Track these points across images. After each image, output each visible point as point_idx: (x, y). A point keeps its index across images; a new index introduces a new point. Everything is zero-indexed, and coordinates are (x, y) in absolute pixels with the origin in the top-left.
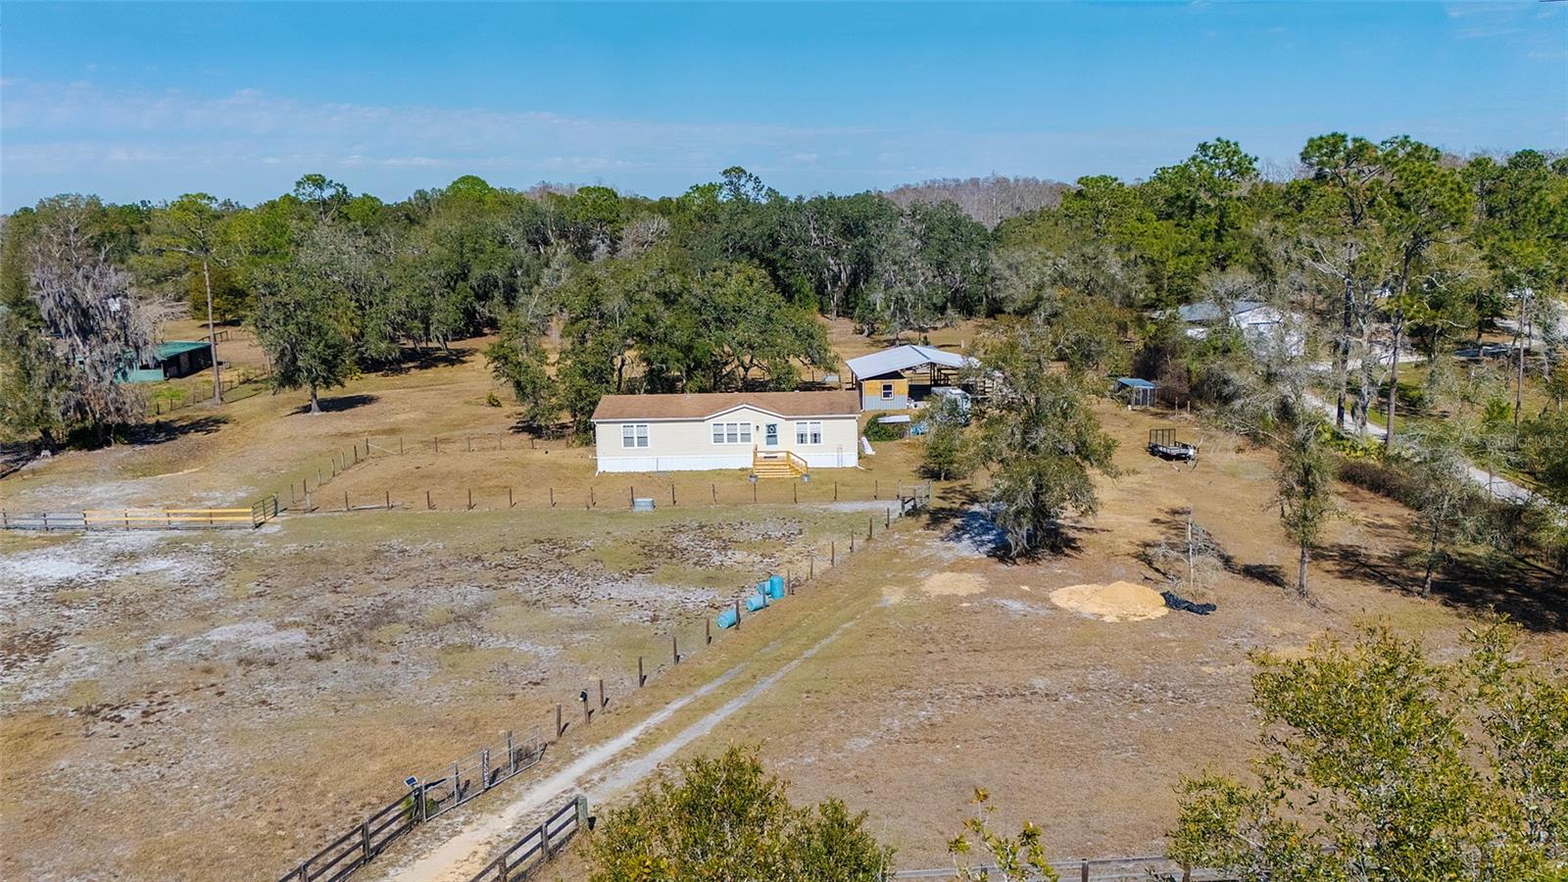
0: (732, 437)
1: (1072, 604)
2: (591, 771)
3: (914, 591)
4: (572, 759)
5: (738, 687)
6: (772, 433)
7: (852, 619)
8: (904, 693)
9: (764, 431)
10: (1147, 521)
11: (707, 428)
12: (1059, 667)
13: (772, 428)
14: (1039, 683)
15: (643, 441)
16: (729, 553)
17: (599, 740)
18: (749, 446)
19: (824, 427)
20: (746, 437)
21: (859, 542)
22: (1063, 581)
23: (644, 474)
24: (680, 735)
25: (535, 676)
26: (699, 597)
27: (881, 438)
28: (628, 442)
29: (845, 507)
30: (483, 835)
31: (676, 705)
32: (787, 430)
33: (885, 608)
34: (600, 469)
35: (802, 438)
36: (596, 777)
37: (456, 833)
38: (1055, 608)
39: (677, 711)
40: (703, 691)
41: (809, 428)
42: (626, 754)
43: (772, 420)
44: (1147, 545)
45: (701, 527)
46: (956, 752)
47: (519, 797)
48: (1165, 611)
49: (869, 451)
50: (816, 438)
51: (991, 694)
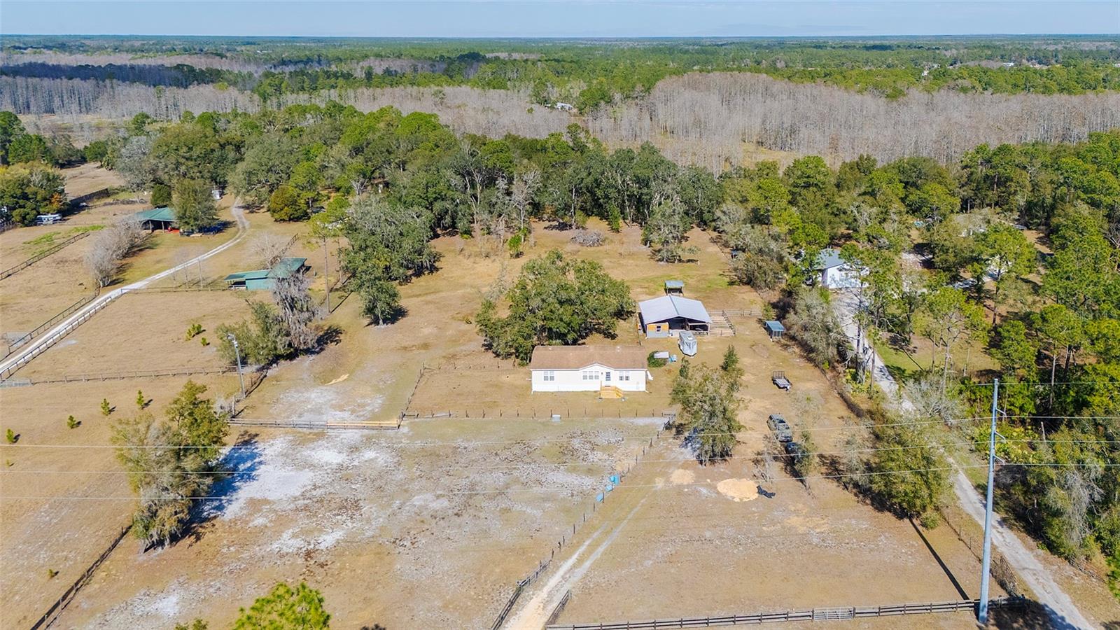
0: (591, 377)
1: (725, 491)
2: (566, 573)
3: (668, 481)
4: (558, 568)
5: (607, 533)
6: (608, 376)
7: (644, 497)
8: (662, 539)
9: (605, 374)
10: (762, 436)
11: (580, 373)
12: (715, 526)
13: (608, 374)
14: (708, 534)
15: (552, 378)
16: (595, 453)
17: (566, 559)
18: (598, 381)
19: (631, 374)
20: (597, 377)
21: (647, 447)
22: (723, 477)
23: (553, 393)
24: (591, 557)
25: (537, 527)
26: (588, 482)
27: (655, 366)
28: (546, 378)
29: (641, 421)
30: (540, 599)
31: (587, 543)
32: (615, 374)
33: (656, 491)
34: (534, 390)
35: (621, 378)
36: (568, 576)
37: (531, 599)
38: (718, 493)
39: (588, 545)
40: (595, 535)
41: (624, 374)
42: (574, 566)
43: (608, 371)
44: (759, 454)
45: (582, 434)
46: (678, 567)
47: (546, 584)
48: (757, 495)
49: (650, 378)
50: (627, 378)
51: (691, 540)
